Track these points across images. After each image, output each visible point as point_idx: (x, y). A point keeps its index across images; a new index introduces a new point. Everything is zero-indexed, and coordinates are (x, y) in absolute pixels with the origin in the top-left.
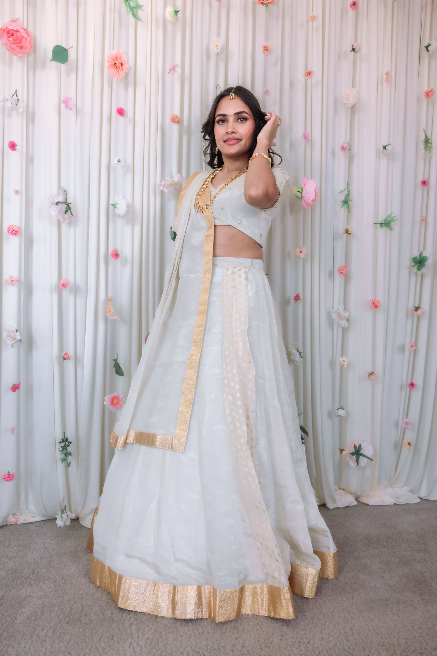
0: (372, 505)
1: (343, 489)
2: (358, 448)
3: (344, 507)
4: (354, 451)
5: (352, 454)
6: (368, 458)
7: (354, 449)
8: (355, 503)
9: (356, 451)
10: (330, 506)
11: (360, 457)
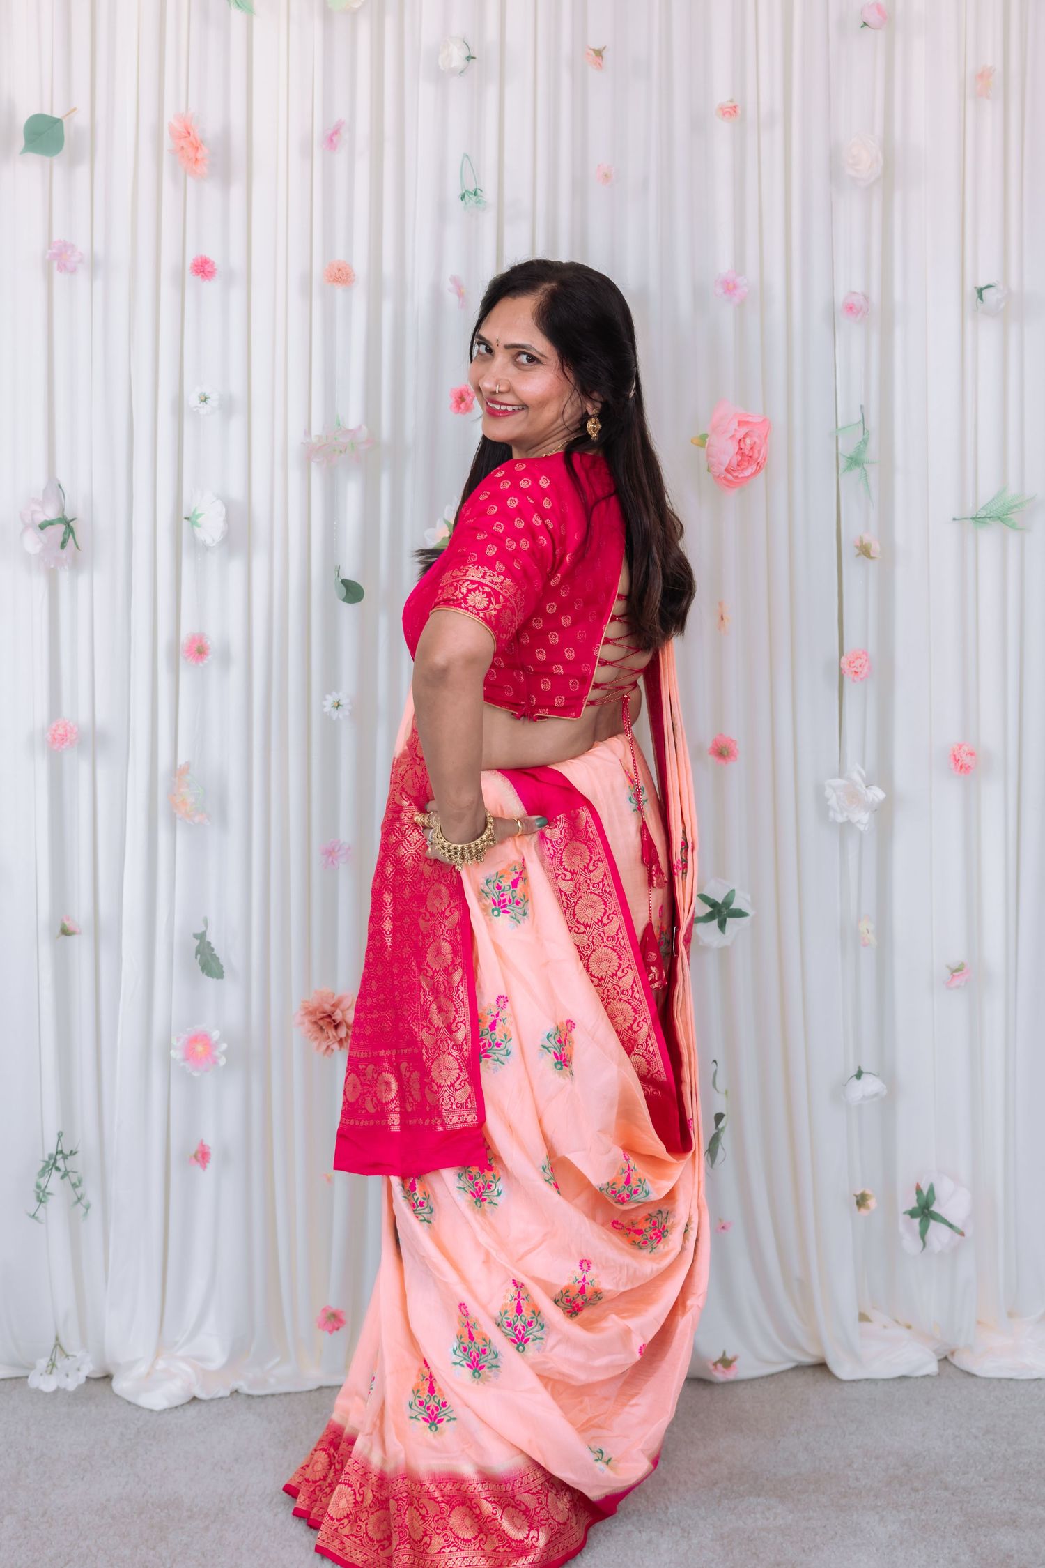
0: (985, 1378)
1: (909, 1327)
2: (928, 1193)
3: (894, 1379)
4: (915, 1204)
5: (912, 1214)
6: (951, 1226)
7: (916, 1197)
8: (932, 1368)
9: (920, 1206)
10: (844, 1369)
11: (932, 1223)
